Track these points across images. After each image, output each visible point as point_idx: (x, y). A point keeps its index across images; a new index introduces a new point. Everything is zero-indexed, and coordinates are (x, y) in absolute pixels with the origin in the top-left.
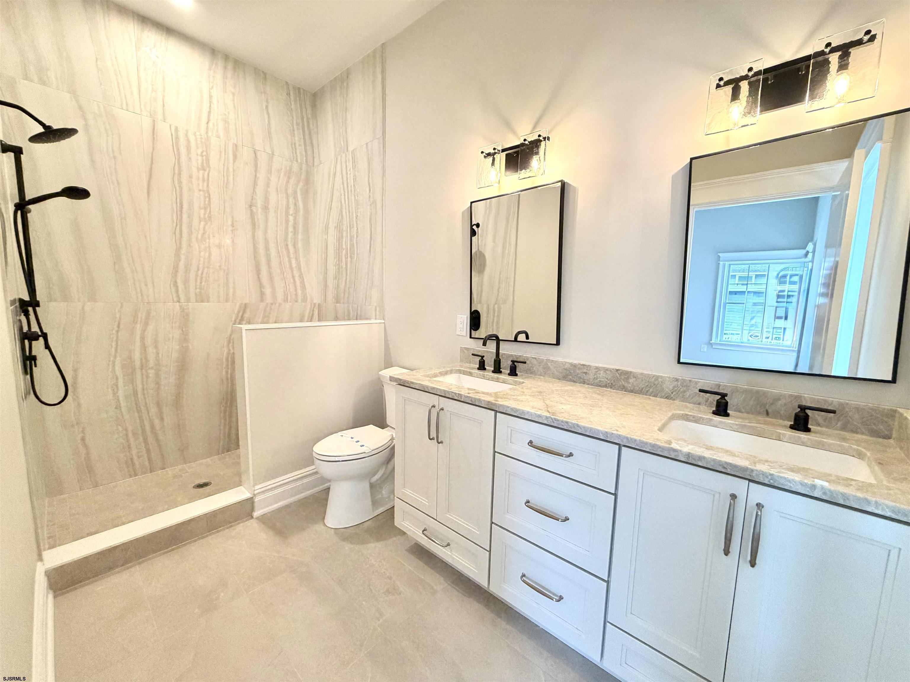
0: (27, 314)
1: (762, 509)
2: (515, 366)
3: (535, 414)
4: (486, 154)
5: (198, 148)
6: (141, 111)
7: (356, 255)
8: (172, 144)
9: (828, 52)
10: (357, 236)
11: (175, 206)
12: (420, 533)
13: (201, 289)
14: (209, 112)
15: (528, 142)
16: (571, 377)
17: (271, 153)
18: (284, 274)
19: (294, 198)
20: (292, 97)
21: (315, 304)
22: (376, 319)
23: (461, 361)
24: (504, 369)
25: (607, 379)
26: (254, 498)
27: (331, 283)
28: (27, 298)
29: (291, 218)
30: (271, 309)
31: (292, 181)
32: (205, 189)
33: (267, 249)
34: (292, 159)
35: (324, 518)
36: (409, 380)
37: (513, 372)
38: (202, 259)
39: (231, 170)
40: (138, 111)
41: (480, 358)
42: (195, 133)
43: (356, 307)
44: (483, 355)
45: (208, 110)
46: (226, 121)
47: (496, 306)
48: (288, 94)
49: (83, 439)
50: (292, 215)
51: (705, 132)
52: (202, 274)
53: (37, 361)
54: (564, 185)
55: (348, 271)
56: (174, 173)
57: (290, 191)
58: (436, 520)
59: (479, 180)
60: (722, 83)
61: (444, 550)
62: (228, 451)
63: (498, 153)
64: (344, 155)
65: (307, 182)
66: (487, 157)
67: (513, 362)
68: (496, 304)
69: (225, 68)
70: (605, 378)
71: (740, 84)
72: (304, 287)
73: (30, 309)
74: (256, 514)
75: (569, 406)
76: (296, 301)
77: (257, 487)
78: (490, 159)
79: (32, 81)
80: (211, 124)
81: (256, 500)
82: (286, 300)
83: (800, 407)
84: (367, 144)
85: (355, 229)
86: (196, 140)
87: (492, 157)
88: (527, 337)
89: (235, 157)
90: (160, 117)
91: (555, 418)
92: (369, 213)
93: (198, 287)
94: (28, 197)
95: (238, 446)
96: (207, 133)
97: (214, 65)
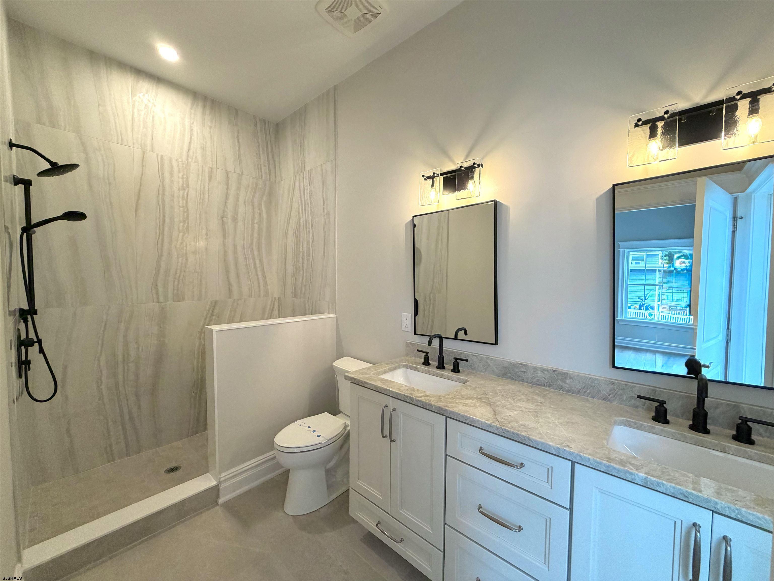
0: (26, 321)
1: (731, 543)
2: (458, 363)
3: (486, 423)
4: (426, 177)
5: (179, 172)
6: (133, 144)
7: (311, 257)
8: (158, 170)
9: (738, 99)
10: (313, 242)
11: (158, 221)
12: (374, 525)
13: (178, 290)
14: (190, 143)
15: (464, 168)
16: (510, 375)
17: (240, 173)
18: (249, 273)
19: (259, 209)
20: (259, 128)
21: (275, 298)
22: (329, 313)
23: (407, 354)
24: (446, 364)
25: (545, 378)
26: (220, 485)
27: (289, 280)
28: (26, 307)
29: (256, 226)
30: (238, 304)
31: (257, 195)
32: (185, 205)
33: (235, 252)
34: (258, 177)
35: (283, 505)
36: (363, 380)
37: (456, 369)
38: (180, 264)
39: (207, 189)
40: (131, 144)
41: (425, 354)
42: (178, 160)
43: (311, 302)
44: (427, 351)
45: (189, 140)
46: (203, 149)
47: (432, 295)
48: (256, 125)
49: (68, 430)
50: (257, 223)
51: (628, 165)
52: (179, 276)
53: (31, 365)
54: (496, 204)
55: (305, 271)
56: (159, 193)
57: (256, 204)
58: (390, 515)
59: (420, 199)
60: (640, 123)
61: (398, 545)
62: (197, 433)
63: (437, 177)
64: (302, 174)
65: (270, 194)
66: (427, 179)
67: (456, 359)
68: (431, 293)
69: (204, 107)
70: (543, 377)
71: (656, 123)
72: (265, 283)
73: (29, 317)
74: (221, 501)
75: (515, 413)
76: (259, 296)
77: (223, 475)
78: (430, 181)
79: (44, 124)
80: (191, 153)
81: (221, 488)
82: (250, 296)
83: (740, 418)
84: (321, 165)
85: (311, 235)
86: (178, 166)
87: (432, 179)
88: (466, 334)
89: (210, 178)
90: (149, 148)
91: (505, 429)
92: (323, 222)
93: (175, 288)
94: (34, 222)
95: (206, 429)
96: (187, 159)
97: (195, 105)
